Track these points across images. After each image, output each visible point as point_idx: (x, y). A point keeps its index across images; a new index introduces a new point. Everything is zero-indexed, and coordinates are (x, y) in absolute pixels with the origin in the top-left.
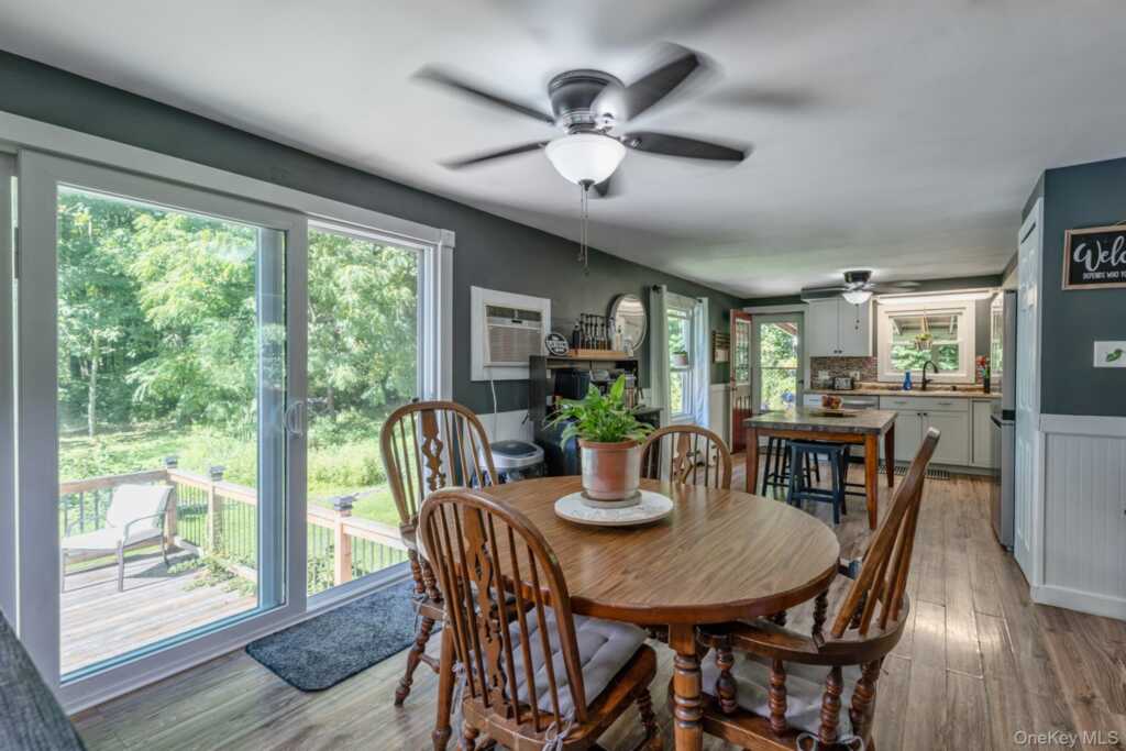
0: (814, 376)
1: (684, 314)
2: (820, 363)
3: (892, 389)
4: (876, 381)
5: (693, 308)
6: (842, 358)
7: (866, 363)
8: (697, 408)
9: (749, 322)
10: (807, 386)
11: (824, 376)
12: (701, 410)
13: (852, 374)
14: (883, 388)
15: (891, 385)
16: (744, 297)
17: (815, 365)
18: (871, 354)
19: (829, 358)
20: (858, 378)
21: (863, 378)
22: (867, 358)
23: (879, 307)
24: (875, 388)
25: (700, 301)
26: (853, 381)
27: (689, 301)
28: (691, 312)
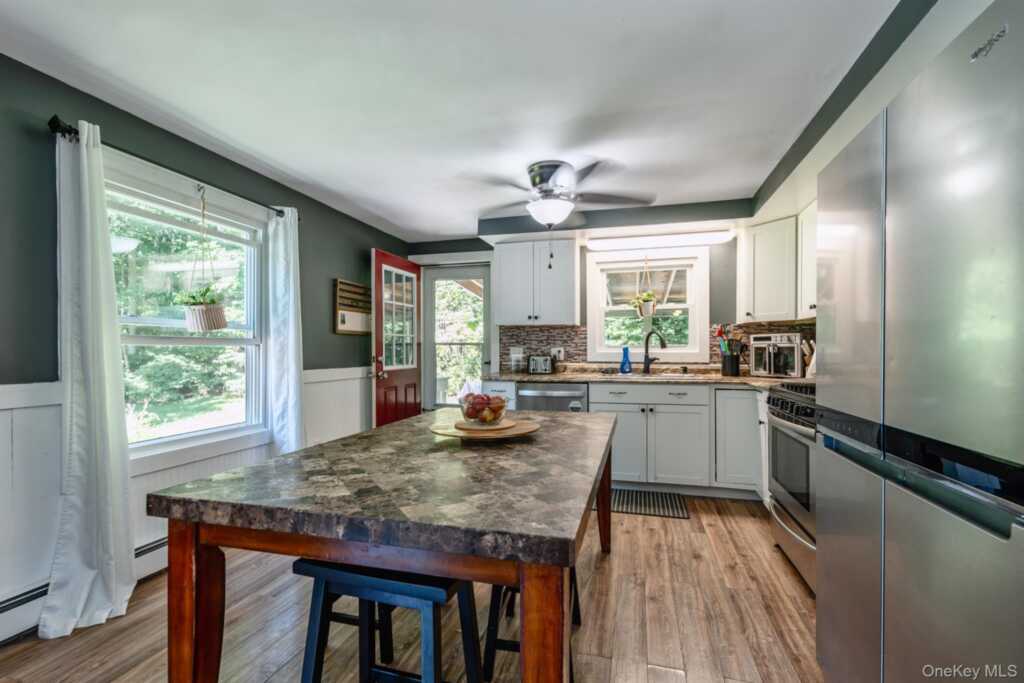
0: (504, 354)
1: (245, 235)
2: (512, 334)
3: (605, 372)
4: (585, 361)
5: (265, 226)
6: (542, 328)
7: (571, 334)
8: (276, 414)
9: (414, 276)
10: (495, 368)
11: (517, 355)
12: (283, 415)
13: (554, 351)
14: (594, 371)
15: (605, 366)
16: (409, 240)
17: (505, 340)
18: (577, 322)
19: (524, 327)
20: (562, 356)
21: (569, 357)
22: (573, 327)
23: (589, 256)
24: (584, 370)
25: (280, 213)
26: (554, 361)
27: (258, 211)
28: (260, 233)
